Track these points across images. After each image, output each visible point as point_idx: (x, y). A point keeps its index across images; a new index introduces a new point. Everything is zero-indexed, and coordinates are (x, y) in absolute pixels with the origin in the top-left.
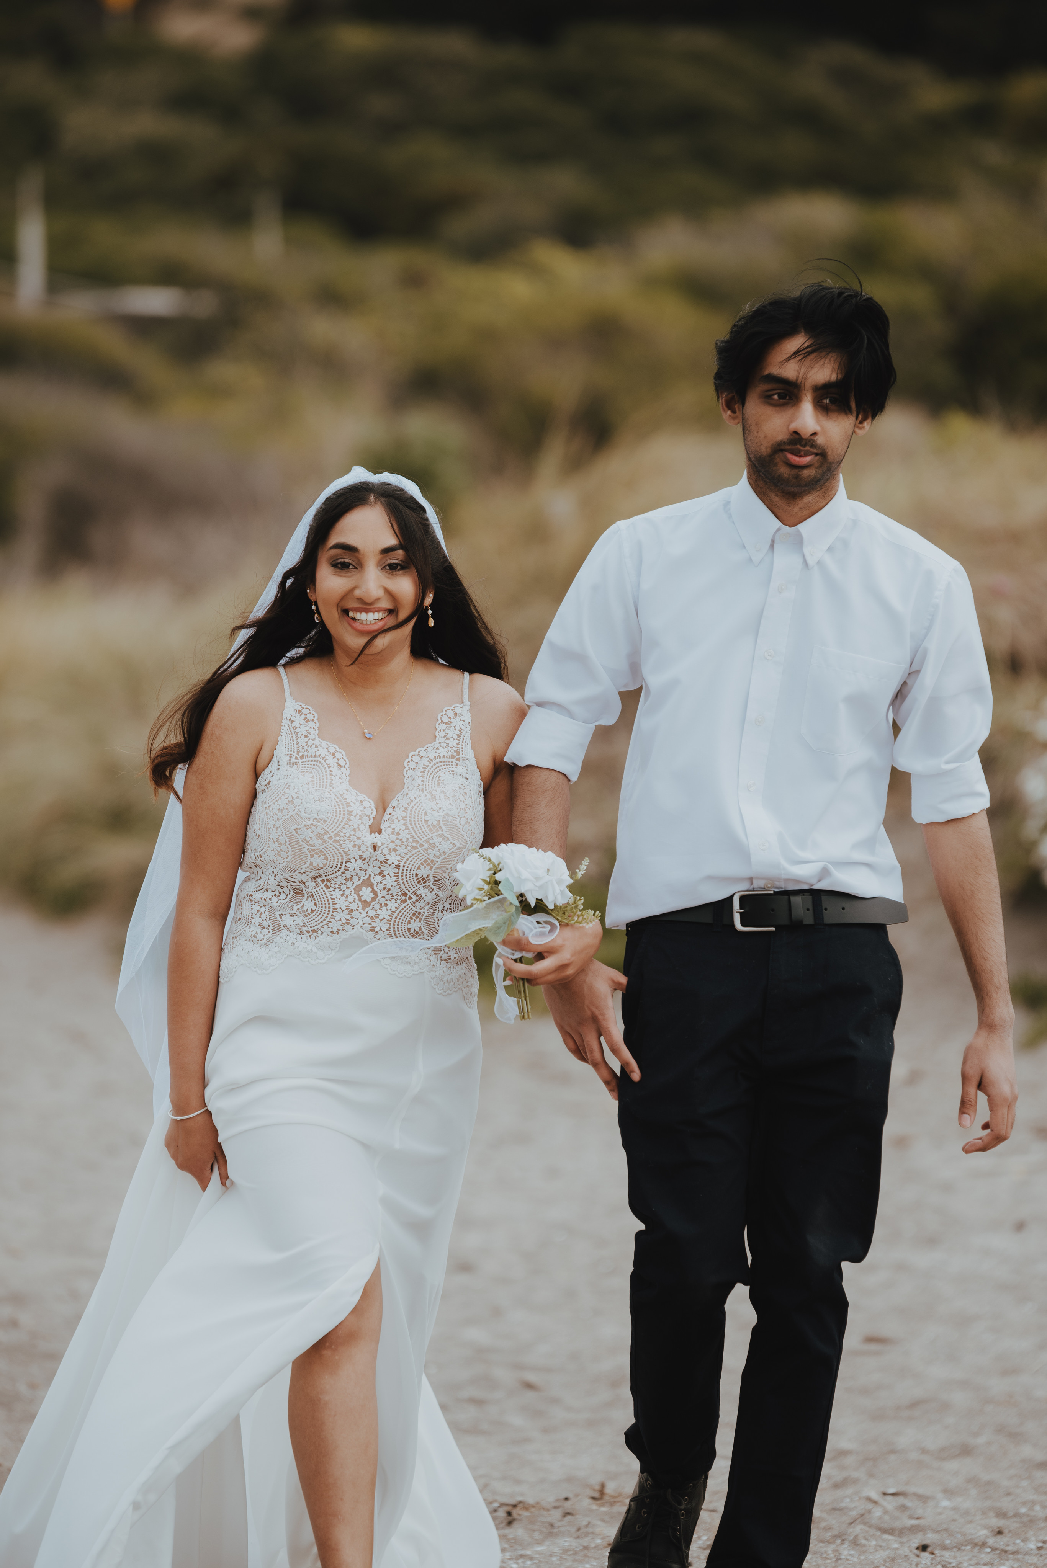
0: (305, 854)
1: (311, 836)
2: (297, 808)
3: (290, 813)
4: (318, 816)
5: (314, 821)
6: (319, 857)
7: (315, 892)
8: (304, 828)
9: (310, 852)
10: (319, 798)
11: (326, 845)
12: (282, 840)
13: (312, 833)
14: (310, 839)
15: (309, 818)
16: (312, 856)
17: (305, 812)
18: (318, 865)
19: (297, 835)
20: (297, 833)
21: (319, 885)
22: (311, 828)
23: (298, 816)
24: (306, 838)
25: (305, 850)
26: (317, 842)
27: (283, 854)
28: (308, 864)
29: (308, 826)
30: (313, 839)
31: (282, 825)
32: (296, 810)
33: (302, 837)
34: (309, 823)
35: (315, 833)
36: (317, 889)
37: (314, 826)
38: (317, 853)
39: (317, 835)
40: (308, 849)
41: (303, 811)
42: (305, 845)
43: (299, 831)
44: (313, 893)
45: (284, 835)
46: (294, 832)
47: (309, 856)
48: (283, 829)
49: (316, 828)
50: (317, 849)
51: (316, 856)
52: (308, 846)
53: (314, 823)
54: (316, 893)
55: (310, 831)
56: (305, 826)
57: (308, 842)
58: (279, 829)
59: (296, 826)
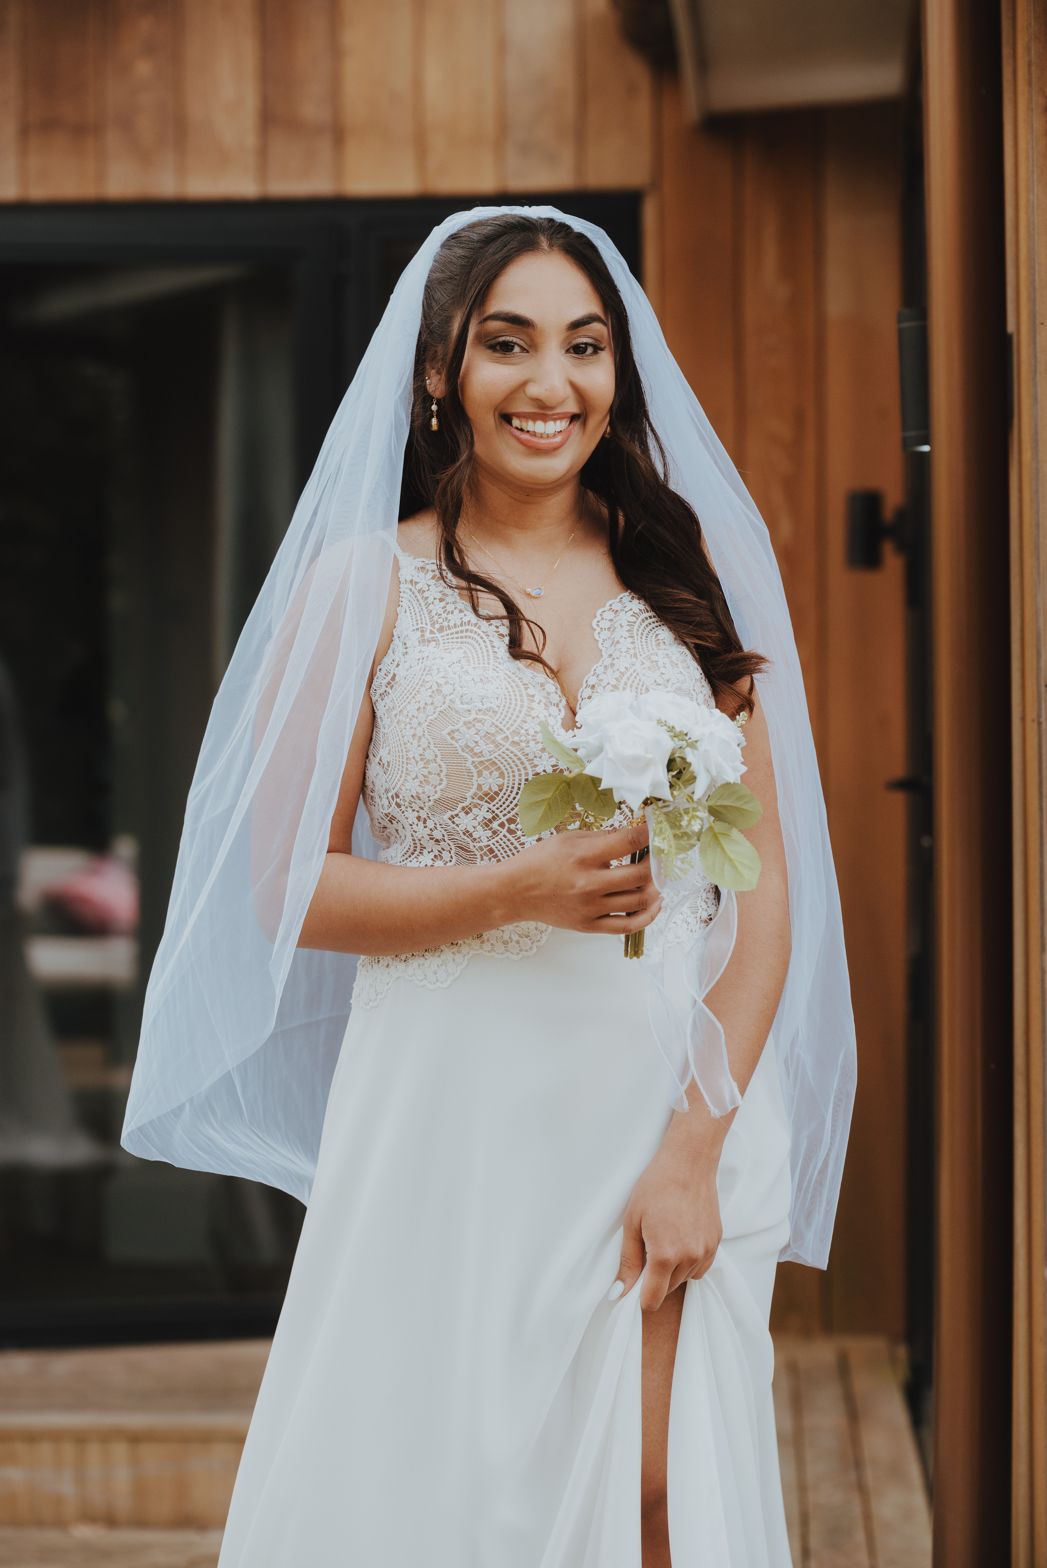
0: (469, 771)
1: (476, 740)
2: (448, 698)
3: (439, 709)
4: (483, 705)
5: (477, 714)
6: (491, 773)
7: (496, 843)
8: (464, 728)
9: (476, 767)
10: (481, 679)
11: (500, 752)
12: (429, 755)
13: (477, 734)
14: (474, 744)
15: (469, 711)
16: (480, 774)
17: (462, 703)
18: (490, 788)
19: (453, 742)
20: (453, 738)
21: (499, 832)
22: (474, 726)
23: (452, 710)
24: (469, 744)
25: (469, 764)
26: (485, 747)
27: (434, 779)
28: (474, 789)
29: (470, 723)
30: (479, 743)
31: (426, 730)
32: (447, 702)
33: (462, 743)
34: (470, 718)
35: (482, 734)
36: (497, 839)
37: (479, 721)
38: (487, 768)
39: (485, 736)
40: (473, 762)
41: (458, 702)
42: (468, 756)
43: (456, 735)
44: (492, 846)
45: (432, 746)
46: (448, 738)
47: (475, 774)
48: (429, 737)
49: (483, 724)
50: (487, 761)
51: (486, 773)
52: (473, 757)
53: (478, 716)
54: (497, 845)
55: (473, 731)
56: (465, 723)
57: (472, 750)
58: (423, 739)
59: (451, 727)
